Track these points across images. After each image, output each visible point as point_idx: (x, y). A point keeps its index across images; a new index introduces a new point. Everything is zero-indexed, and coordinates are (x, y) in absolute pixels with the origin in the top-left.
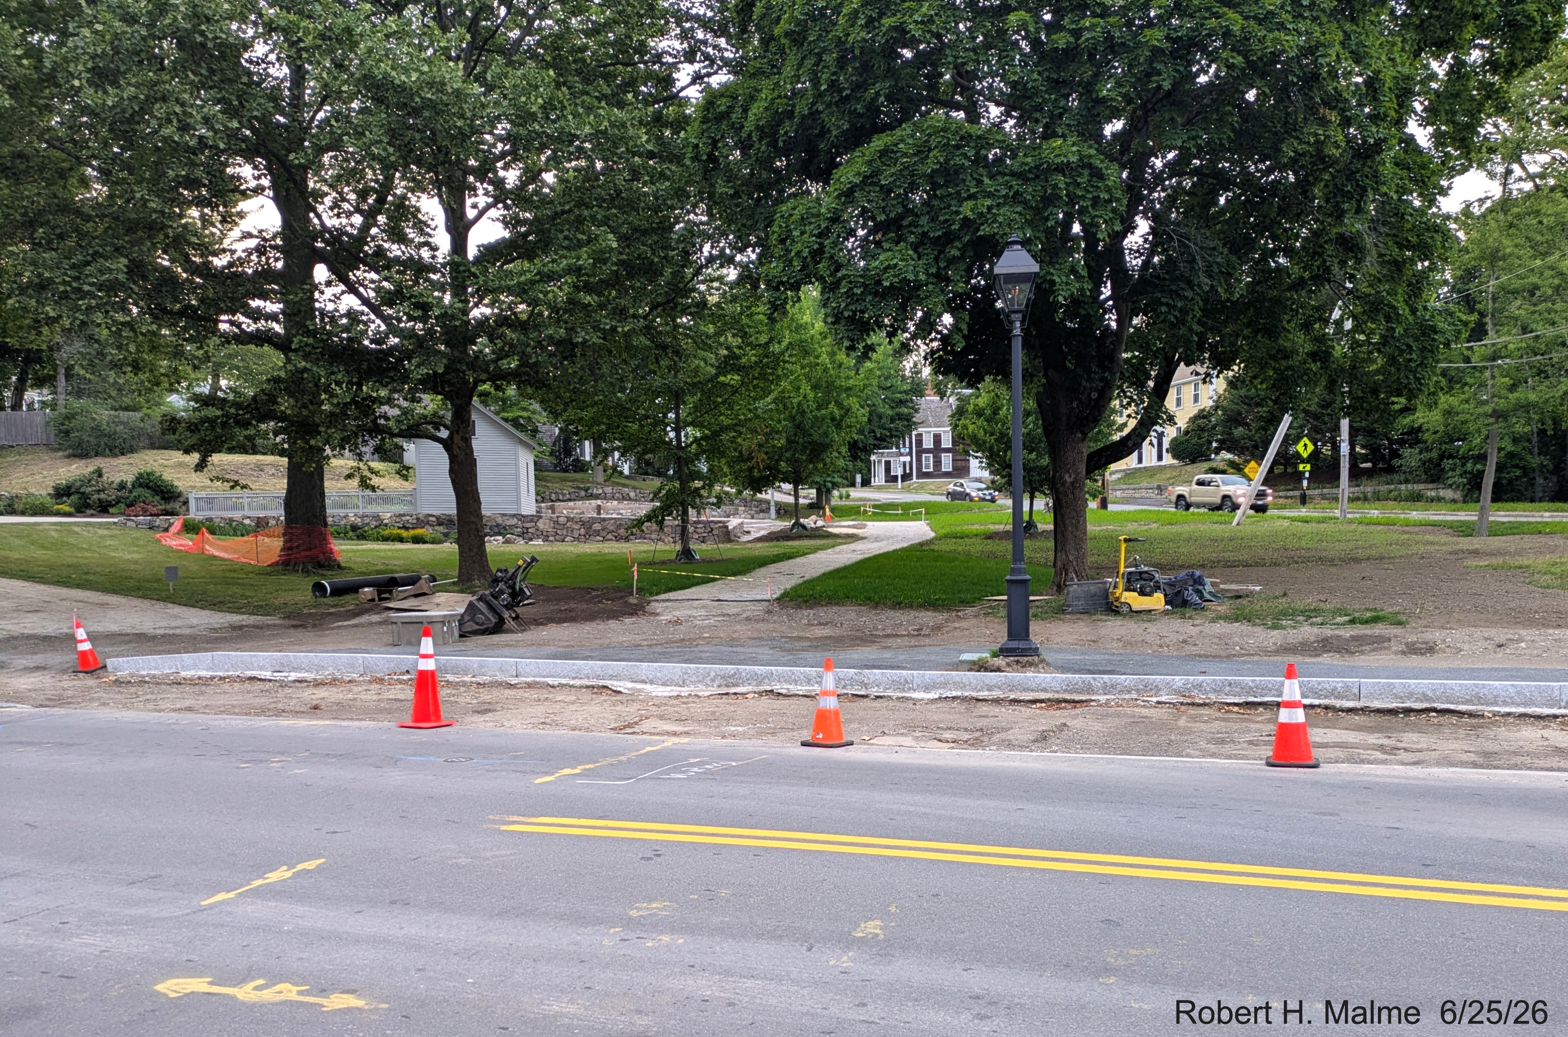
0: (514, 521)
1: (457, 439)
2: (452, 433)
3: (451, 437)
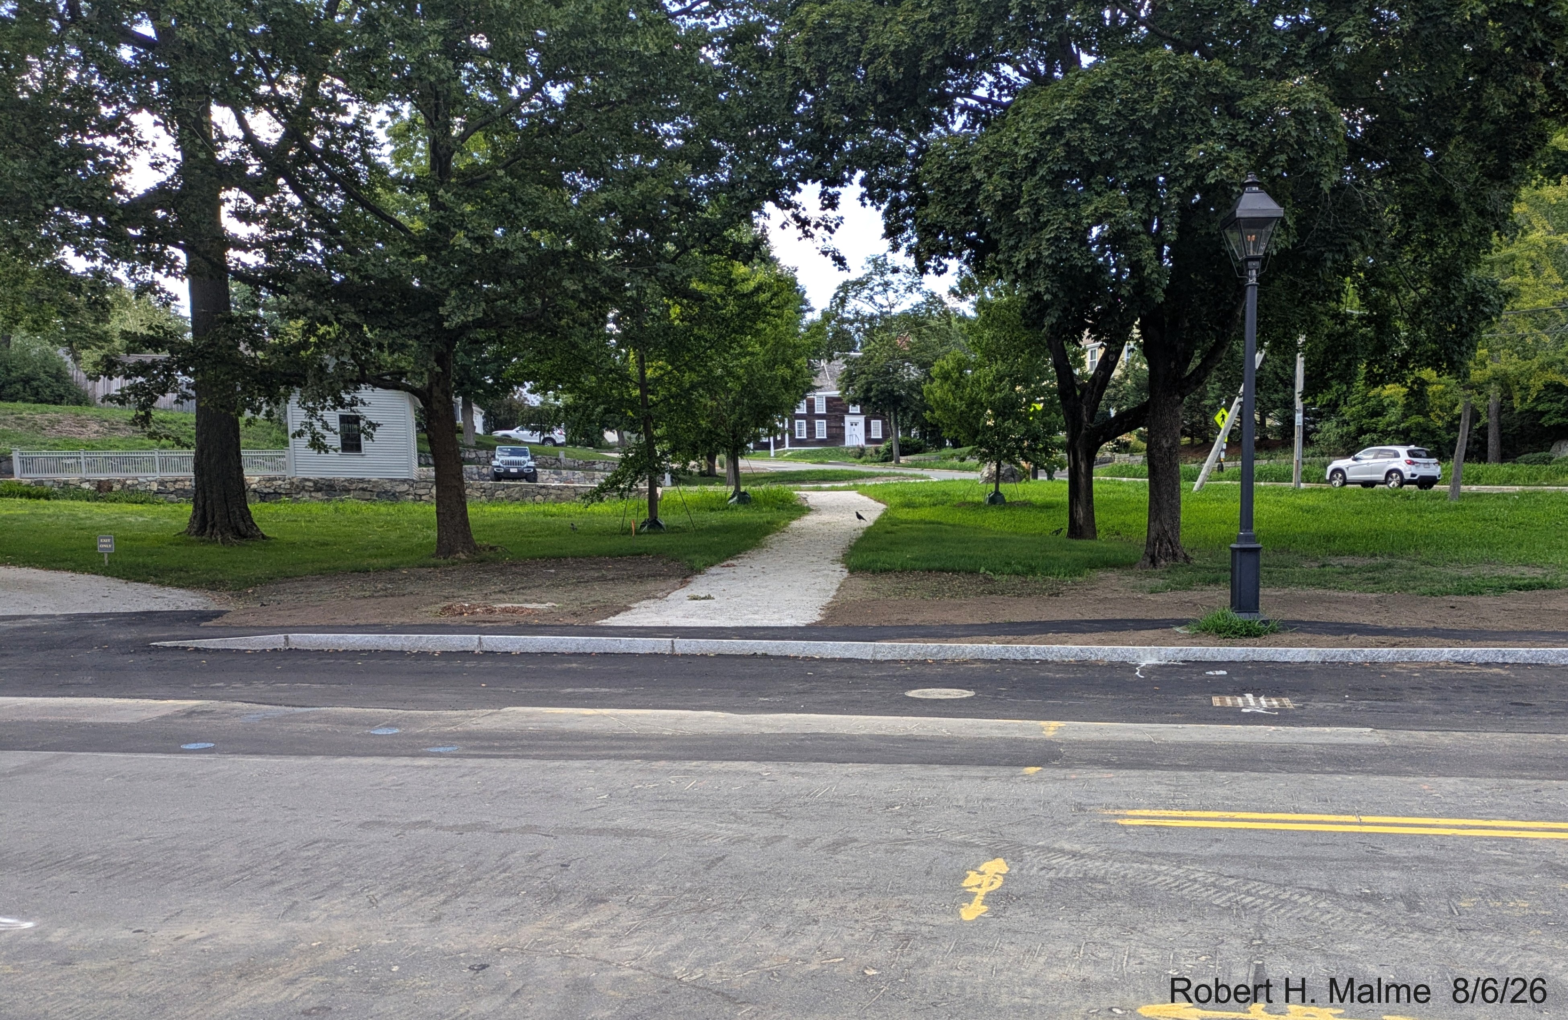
0: (405, 487)
1: (437, 392)
2: (431, 384)
3: (430, 390)
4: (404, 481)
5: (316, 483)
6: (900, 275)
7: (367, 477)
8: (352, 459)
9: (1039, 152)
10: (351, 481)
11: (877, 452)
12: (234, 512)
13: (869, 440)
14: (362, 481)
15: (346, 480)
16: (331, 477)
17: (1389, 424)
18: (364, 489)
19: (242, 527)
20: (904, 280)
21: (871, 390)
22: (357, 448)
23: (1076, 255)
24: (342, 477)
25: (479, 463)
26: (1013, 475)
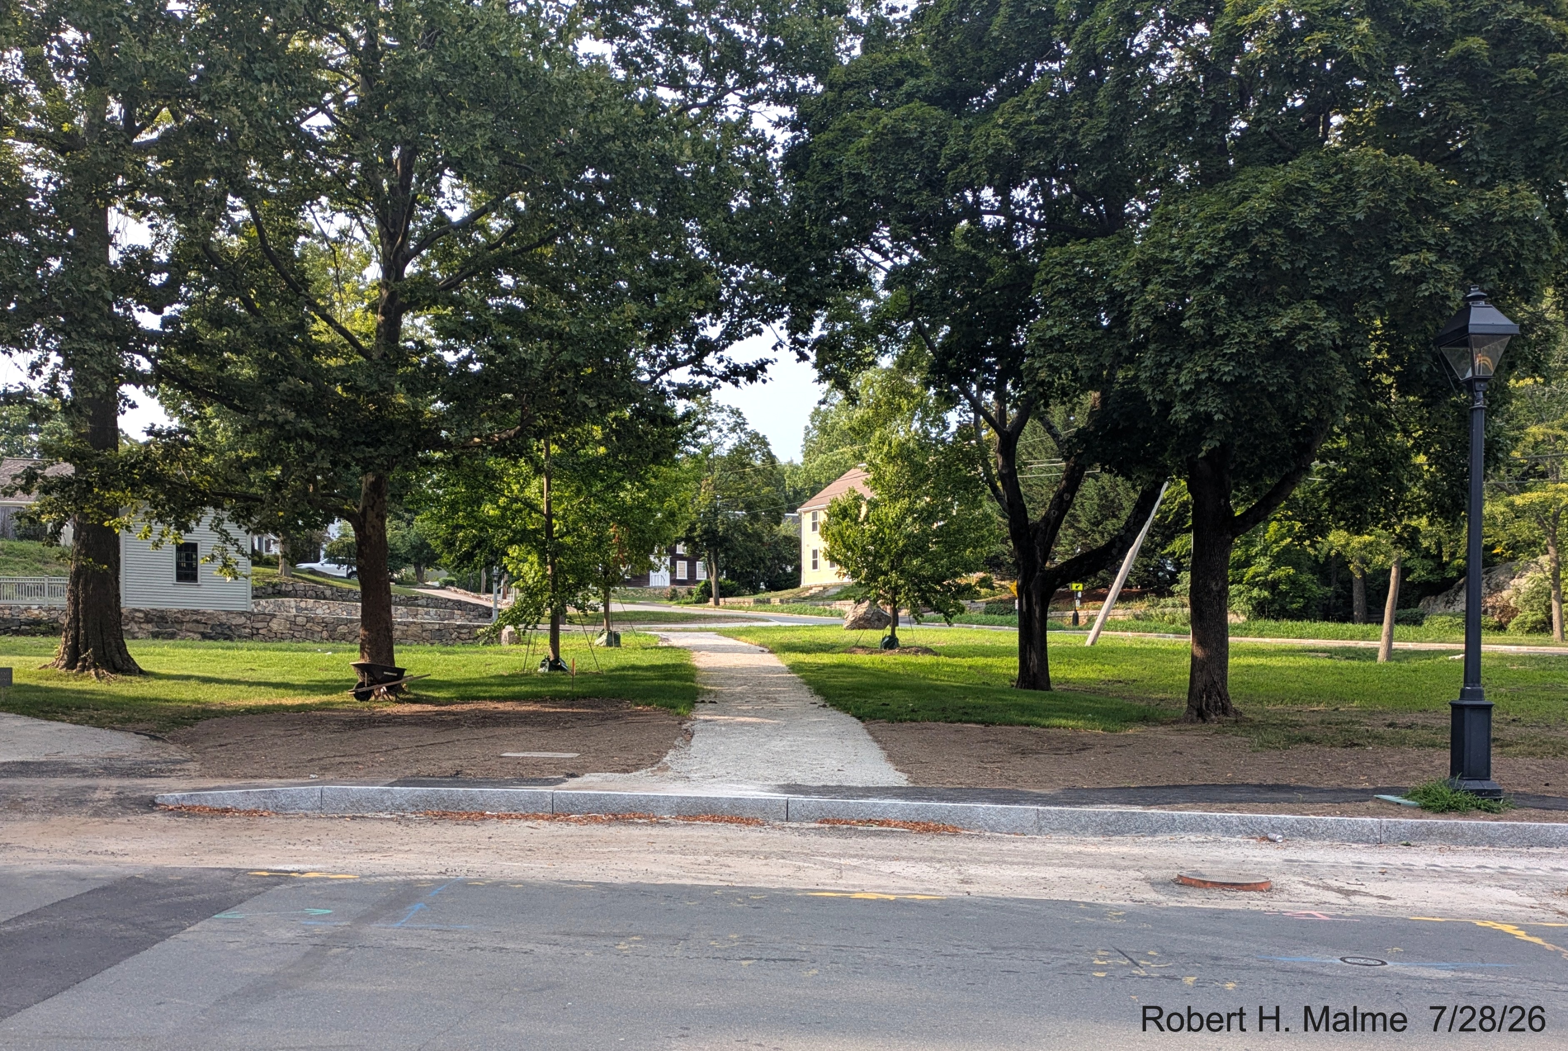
0: (241, 620)
1: (371, 515)
2: (365, 508)
3: (364, 513)
4: (242, 613)
5: (146, 614)
6: (724, 415)
7: (202, 609)
8: (186, 589)
9: (1217, 259)
10: (184, 613)
11: (690, 593)
12: (110, 644)
13: (674, 581)
14: (196, 612)
15: (179, 611)
16: (163, 607)
17: (1257, 575)
18: (197, 622)
19: (117, 659)
20: (728, 420)
21: (695, 529)
22: (194, 578)
23: (1260, 372)
24: (175, 608)
25: (295, 596)
26: (879, 620)
